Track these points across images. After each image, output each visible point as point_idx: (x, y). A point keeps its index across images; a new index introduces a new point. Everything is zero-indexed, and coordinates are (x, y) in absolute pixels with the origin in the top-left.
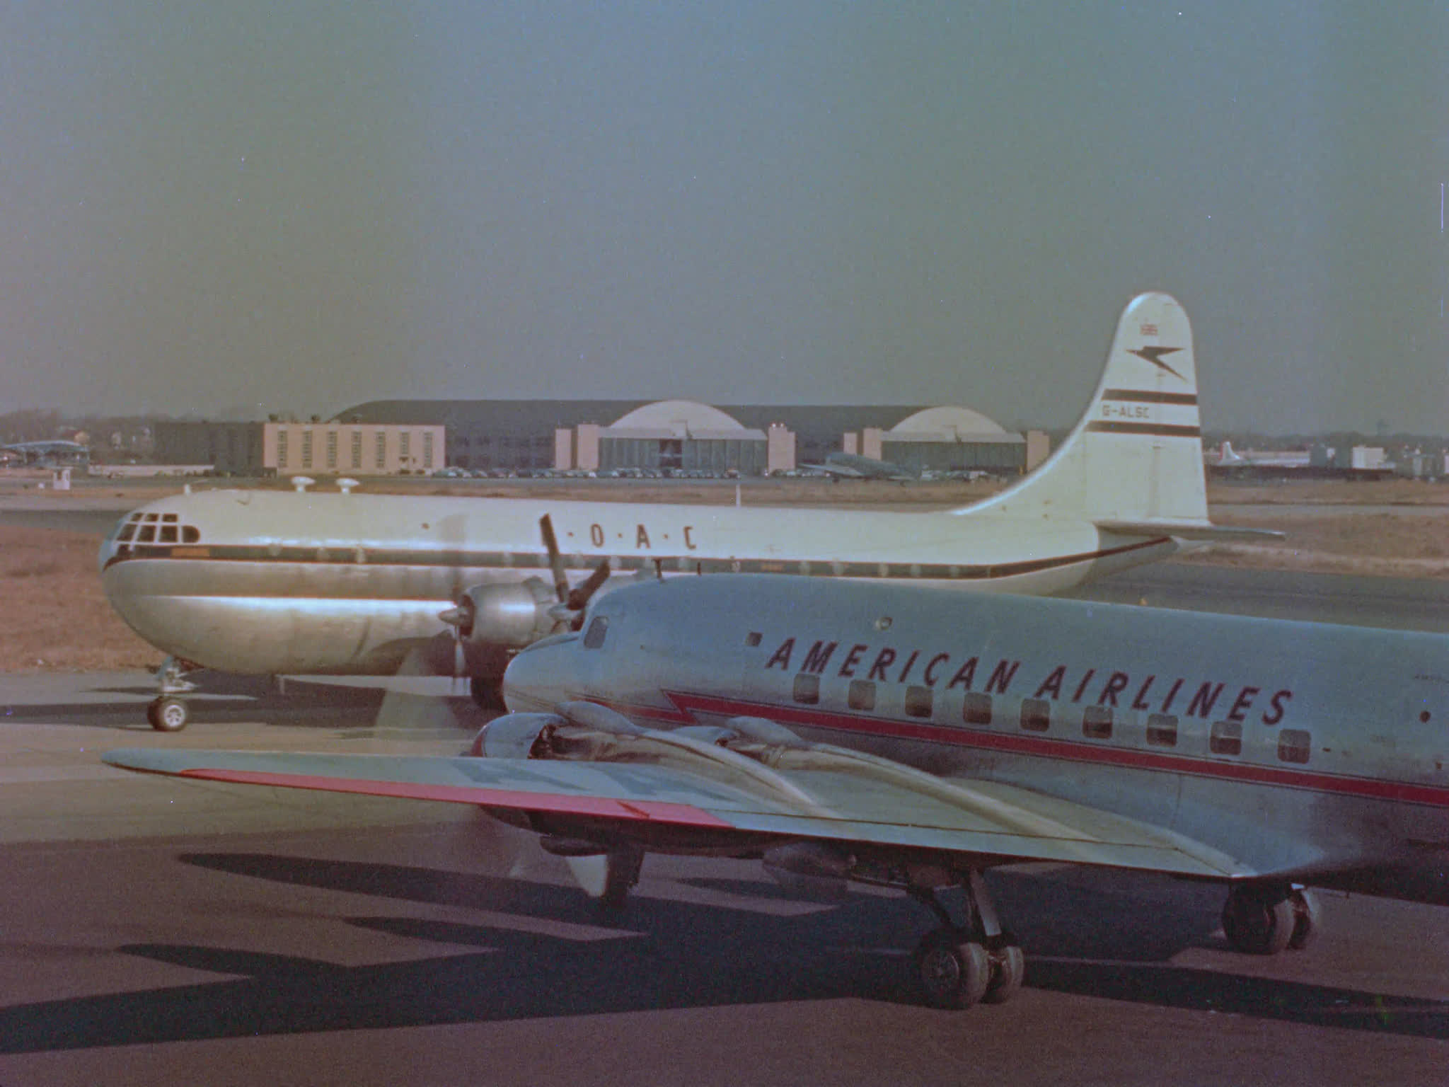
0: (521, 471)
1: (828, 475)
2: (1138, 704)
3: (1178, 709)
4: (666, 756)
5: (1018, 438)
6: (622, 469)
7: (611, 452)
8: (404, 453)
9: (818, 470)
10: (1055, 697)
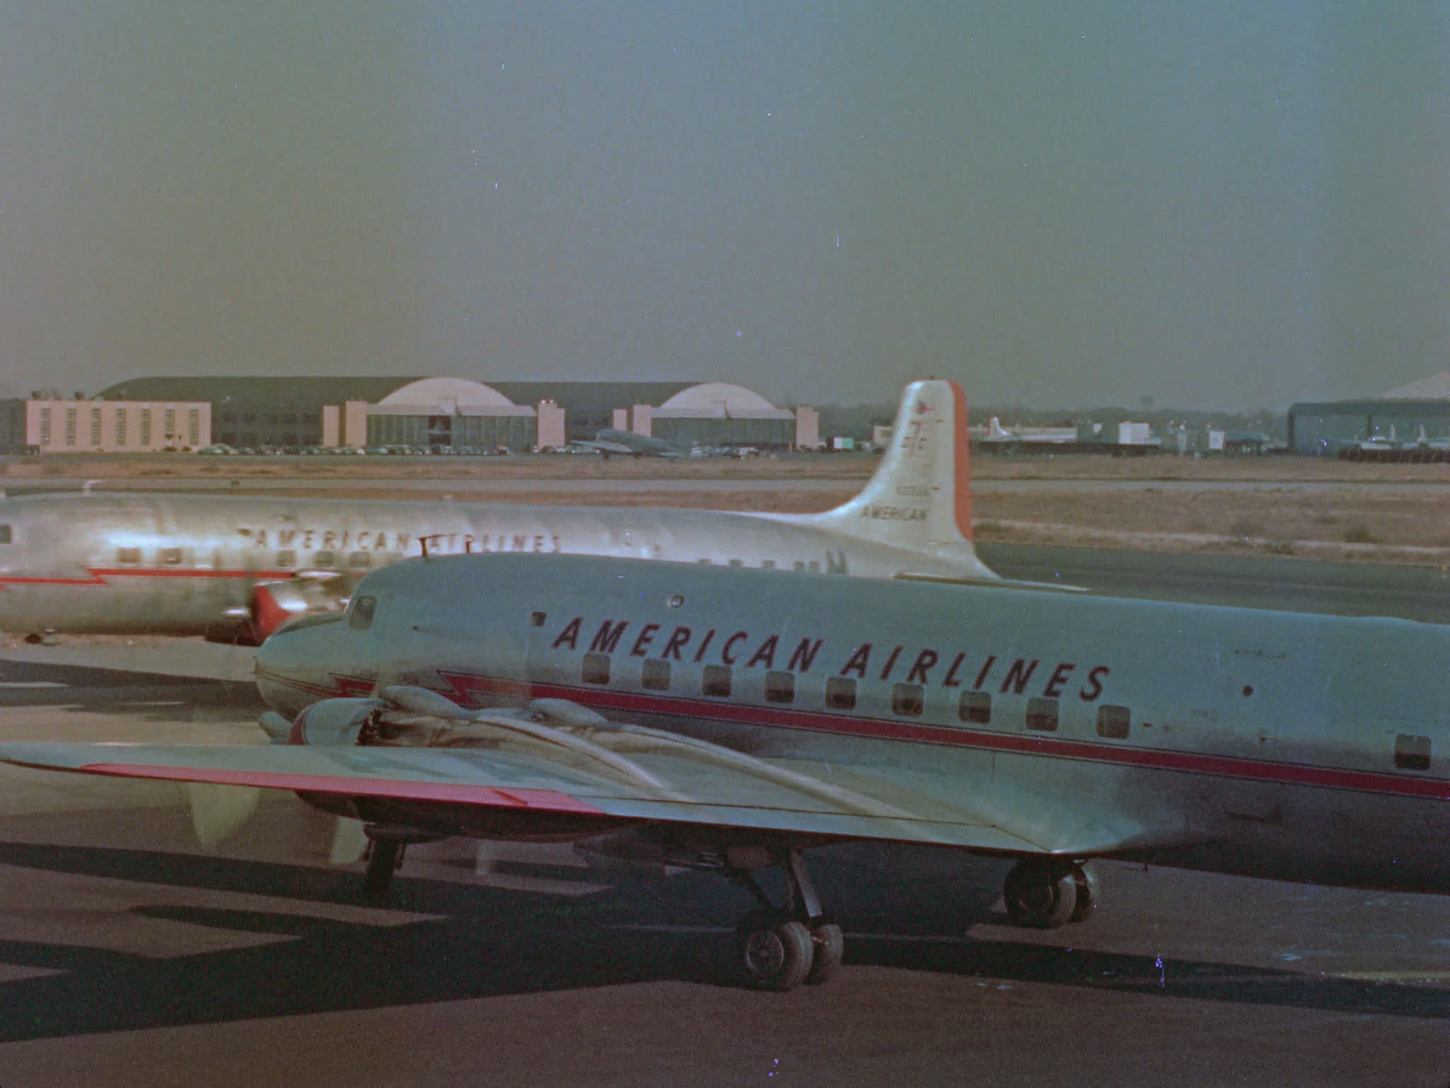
0: (288, 447)
1: (598, 451)
2: (949, 682)
3: (991, 686)
4: (504, 740)
5: (787, 415)
6: (390, 446)
7: (380, 429)
8: (169, 430)
9: (588, 446)
10: (862, 674)
